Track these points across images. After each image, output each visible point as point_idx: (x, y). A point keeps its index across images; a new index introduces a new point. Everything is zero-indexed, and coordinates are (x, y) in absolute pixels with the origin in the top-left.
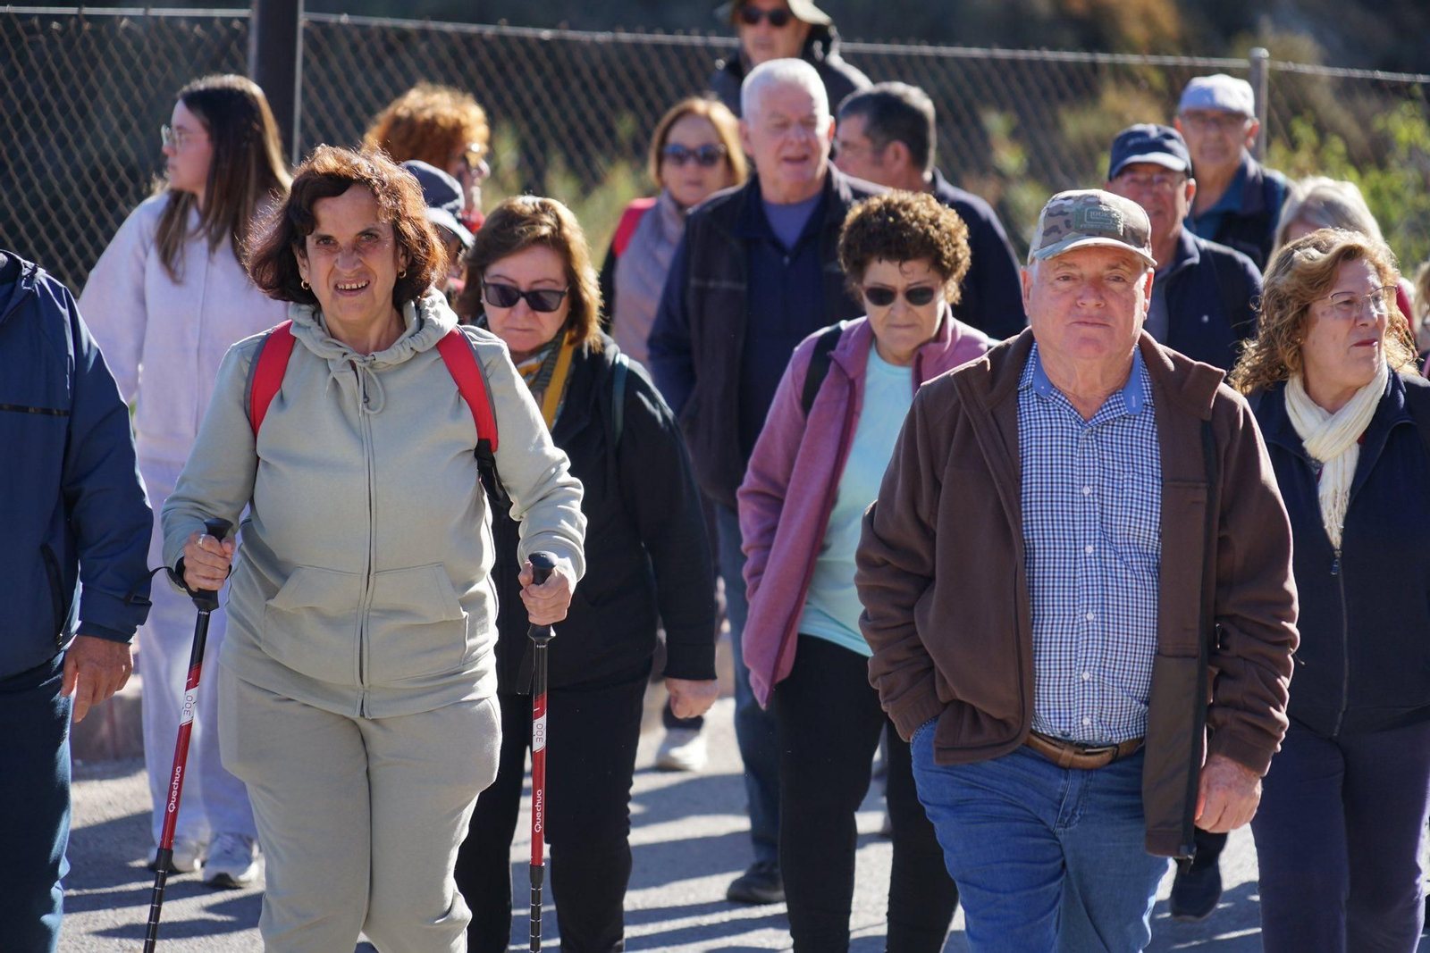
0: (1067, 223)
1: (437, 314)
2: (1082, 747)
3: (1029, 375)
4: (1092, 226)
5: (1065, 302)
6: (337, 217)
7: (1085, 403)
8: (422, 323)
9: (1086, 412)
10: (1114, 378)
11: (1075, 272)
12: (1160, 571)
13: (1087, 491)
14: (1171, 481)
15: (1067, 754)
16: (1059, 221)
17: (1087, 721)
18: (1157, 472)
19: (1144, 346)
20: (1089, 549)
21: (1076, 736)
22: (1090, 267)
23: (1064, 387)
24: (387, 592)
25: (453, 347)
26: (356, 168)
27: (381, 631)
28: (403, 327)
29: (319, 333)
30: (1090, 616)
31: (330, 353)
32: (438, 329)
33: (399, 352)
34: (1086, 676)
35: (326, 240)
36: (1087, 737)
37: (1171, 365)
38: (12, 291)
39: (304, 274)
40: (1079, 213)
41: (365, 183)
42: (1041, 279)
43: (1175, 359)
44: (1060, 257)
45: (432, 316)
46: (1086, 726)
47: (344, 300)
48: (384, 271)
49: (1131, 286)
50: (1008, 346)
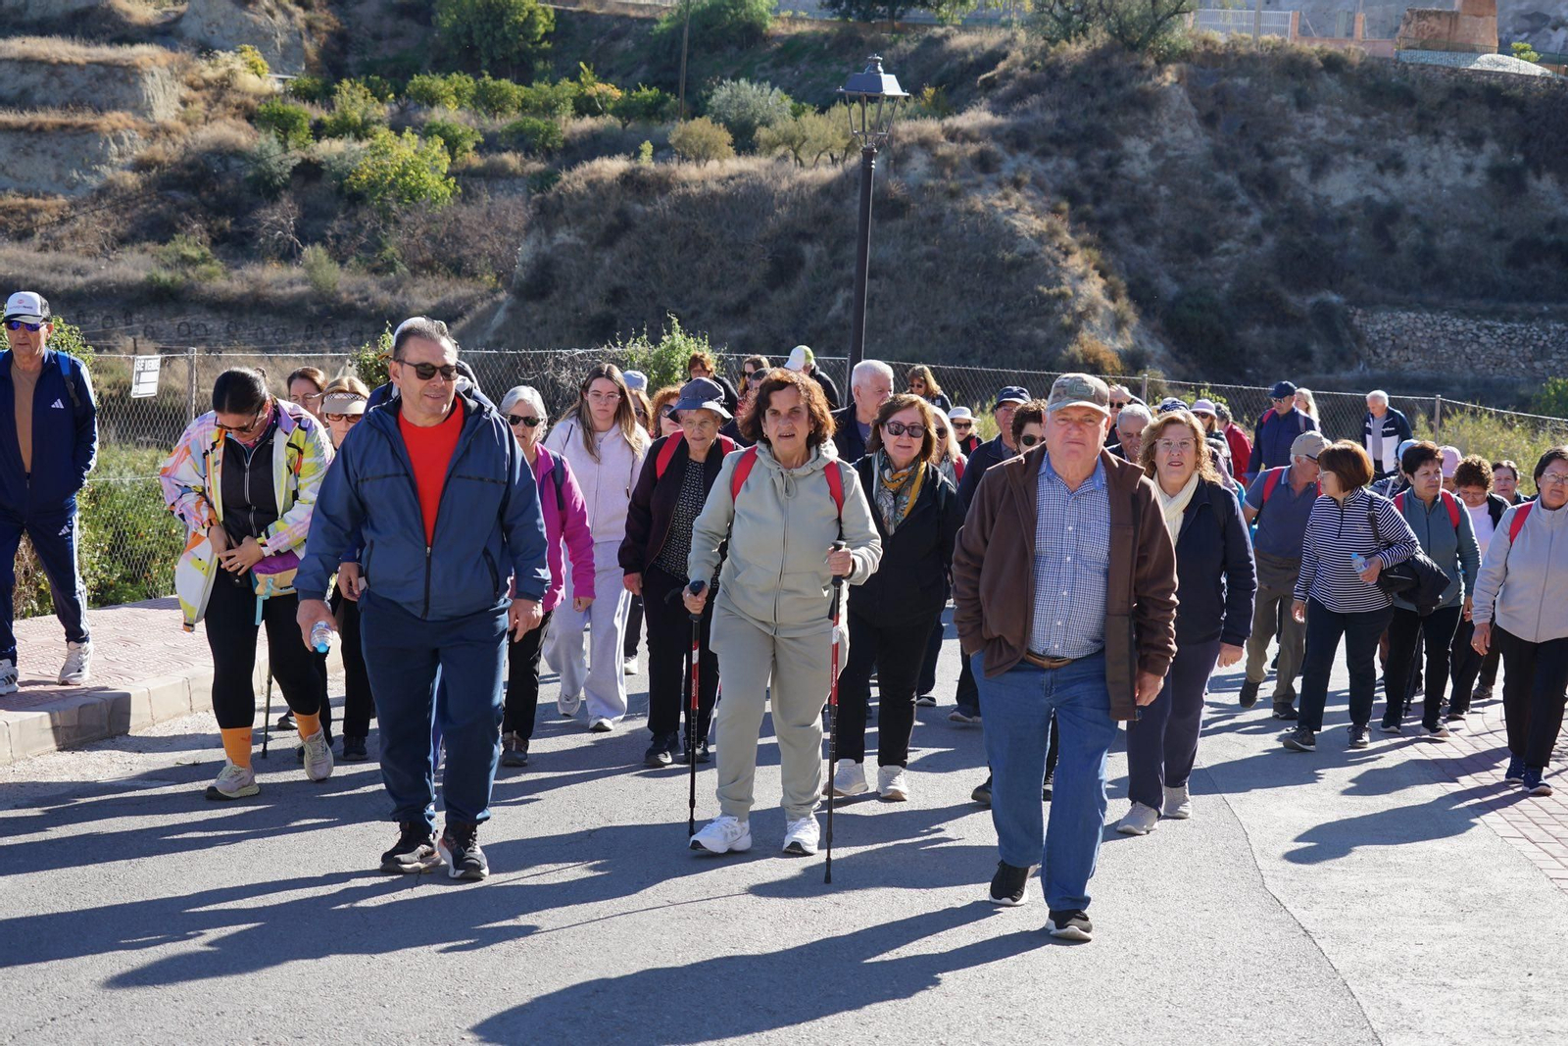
0: (1065, 393)
1: (827, 452)
2: (1054, 658)
3: (1044, 469)
4: (1077, 394)
5: (1061, 431)
6: (780, 401)
7: (1072, 483)
8: (818, 456)
9: (1073, 487)
10: (1087, 471)
11: (1068, 417)
12: (1107, 574)
13: (1070, 528)
14: (1115, 525)
15: (1046, 663)
16: (1061, 390)
17: (1056, 646)
18: (1108, 520)
19: (1104, 456)
20: (1069, 559)
21: (1051, 653)
22: (1076, 416)
23: (1061, 474)
24: (789, 582)
25: (831, 470)
26: (790, 378)
27: (785, 599)
28: (809, 457)
29: (768, 456)
30: (1065, 593)
31: (774, 467)
32: (826, 459)
33: (805, 470)
34: (1059, 623)
35: (776, 413)
36: (1057, 654)
37: (1117, 464)
38: (479, 420)
39: (764, 430)
40: (1071, 387)
41: (793, 384)
42: (1051, 419)
43: (1118, 461)
44: (1061, 411)
45: (824, 453)
46: (1056, 649)
47: (783, 441)
48: (803, 430)
49: (1097, 425)
50: (1033, 452)
